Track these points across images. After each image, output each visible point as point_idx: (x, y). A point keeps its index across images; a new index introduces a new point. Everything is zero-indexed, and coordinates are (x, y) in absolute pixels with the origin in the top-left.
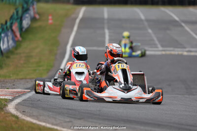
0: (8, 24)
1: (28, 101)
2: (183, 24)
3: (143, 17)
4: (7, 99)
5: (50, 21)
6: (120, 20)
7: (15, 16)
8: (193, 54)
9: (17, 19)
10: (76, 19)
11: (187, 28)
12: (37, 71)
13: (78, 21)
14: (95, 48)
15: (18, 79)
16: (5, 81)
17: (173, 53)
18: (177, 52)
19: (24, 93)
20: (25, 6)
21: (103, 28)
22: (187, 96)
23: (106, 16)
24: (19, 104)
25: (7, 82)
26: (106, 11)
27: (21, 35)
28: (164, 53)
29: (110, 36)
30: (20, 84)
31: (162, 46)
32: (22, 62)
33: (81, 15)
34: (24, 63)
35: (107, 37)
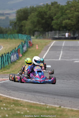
0: (16, 49)
5: (37, 48)
6: (69, 47)
13: (50, 47)
14: (54, 60)
20: (26, 41)
21: (60, 51)
23: (63, 45)
27: (22, 54)
29: (62, 54)
32: (19, 66)
33: (52, 45)
34: (20, 67)
35: (61, 55)
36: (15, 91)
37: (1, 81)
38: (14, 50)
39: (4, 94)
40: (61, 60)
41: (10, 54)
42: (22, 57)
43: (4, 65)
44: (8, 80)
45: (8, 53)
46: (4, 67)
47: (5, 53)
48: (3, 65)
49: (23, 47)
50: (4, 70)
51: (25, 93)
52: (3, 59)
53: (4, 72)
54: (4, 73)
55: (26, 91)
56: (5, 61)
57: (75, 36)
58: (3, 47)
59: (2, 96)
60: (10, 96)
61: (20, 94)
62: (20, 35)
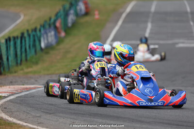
0: (52, 20)
5: (97, 17)
6: (166, 13)
13: (124, 15)
20: (73, 2)
21: (146, 22)
23: (153, 9)
27: (65, 31)
29: (151, 30)
32: (58, 57)
33: (128, 10)
35: (148, 31)
36: (50, 114)
37: (21, 93)
38: (48, 21)
39: (26, 122)
41: (40, 31)
42: (65, 37)
43: (26, 56)
44: (35, 88)
45: (35, 30)
46: (26, 60)
47: (28, 31)
48: (24, 55)
49: (67, 15)
50: (28, 67)
51: (71, 118)
52: (23, 44)
53: (26, 70)
54: (27, 73)
55: (74, 113)
56: (28, 48)
58: (25, 15)
59: (22, 126)
60: (40, 126)
61: (61, 120)
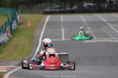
0: (4, 27)
1: (16, 72)
2: (108, 24)
3: (84, 21)
4: (3, 72)
5: (29, 25)
6: (71, 22)
7: (8, 23)
8: (115, 41)
9: (9, 24)
10: (44, 23)
11: (111, 26)
12: (22, 55)
13: (45, 24)
14: (56, 40)
15: (10, 60)
16: (3, 61)
17: (103, 41)
18: (105, 40)
19: (14, 68)
21: (60, 28)
22: (112, 66)
23: (62, 20)
24: (11, 74)
25: (4, 62)
26: (62, 18)
27: (11, 34)
28: (97, 41)
29: (65, 32)
30: (12, 62)
31: (96, 37)
32: (12, 50)
33: (47, 21)
34: (14, 50)
35: (63, 33)
40: (66, 40)
42: (12, 38)
49: (11, 24)
57: (73, 9)
62: (1, 9)
